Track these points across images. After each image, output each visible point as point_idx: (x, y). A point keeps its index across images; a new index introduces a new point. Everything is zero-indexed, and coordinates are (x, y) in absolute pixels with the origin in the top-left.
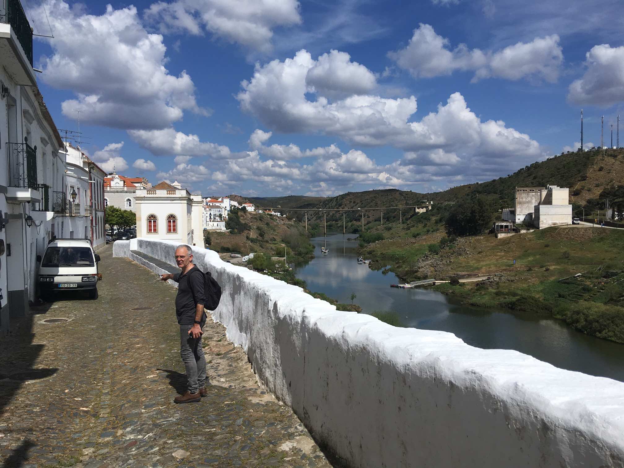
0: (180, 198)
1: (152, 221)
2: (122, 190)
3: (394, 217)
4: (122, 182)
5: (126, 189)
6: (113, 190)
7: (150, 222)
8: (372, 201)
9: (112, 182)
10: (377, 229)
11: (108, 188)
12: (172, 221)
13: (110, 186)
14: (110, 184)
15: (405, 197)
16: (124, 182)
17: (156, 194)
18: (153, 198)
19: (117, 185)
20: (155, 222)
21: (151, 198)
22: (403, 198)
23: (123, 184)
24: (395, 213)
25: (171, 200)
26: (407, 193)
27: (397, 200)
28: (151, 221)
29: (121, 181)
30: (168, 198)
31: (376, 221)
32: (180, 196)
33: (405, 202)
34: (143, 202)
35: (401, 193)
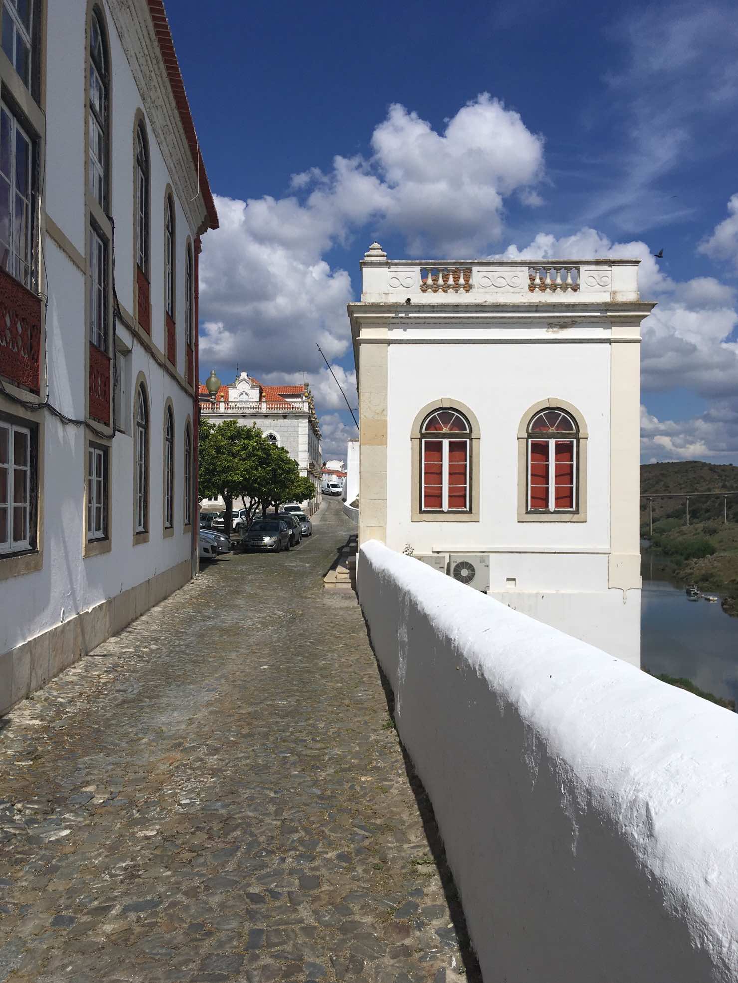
0: (606, 307)
1: (446, 443)
2: (255, 411)
3: (707, 511)
4: (257, 391)
5: (264, 408)
6: (234, 411)
7: (433, 449)
8: (657, 483)
9: (231, 390)
10: (681, 533)
11: (222, 405)
12: (552, 443)
13: (227, 402)
14: (226, 397)
15: (720, 476)
16: (261, 393)
17: (468, 288)
18: (456, 308)
19: (244, 398)
20: (458, 448)
21: (442, 308)
22: (716, 477)
23: (258, 395)
24: (708, 503)
25: (551, 324)
26: (723, 468)
27: (705, 480)
28: (439, 446)
29: (253, 387)
30: (537, 307)
31: (668, 516)
32: (606, 298)
33: (720, 484)
34: (397, 334)
35: (712, 468)
